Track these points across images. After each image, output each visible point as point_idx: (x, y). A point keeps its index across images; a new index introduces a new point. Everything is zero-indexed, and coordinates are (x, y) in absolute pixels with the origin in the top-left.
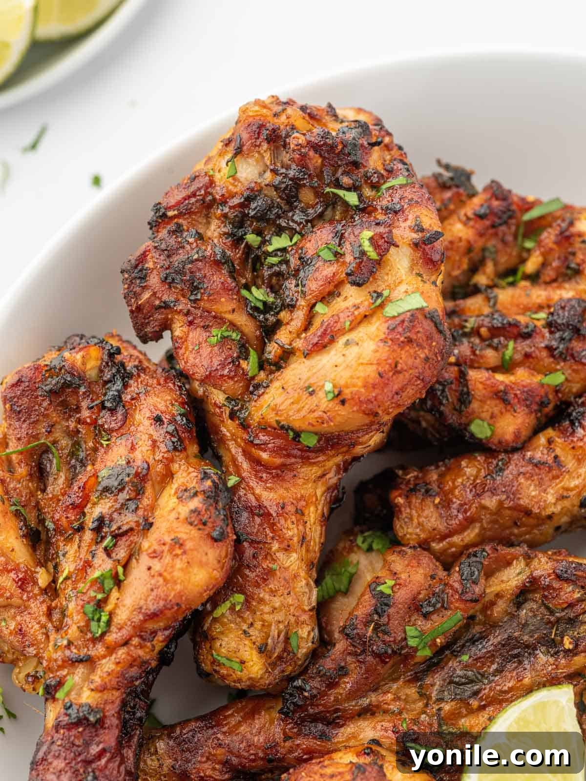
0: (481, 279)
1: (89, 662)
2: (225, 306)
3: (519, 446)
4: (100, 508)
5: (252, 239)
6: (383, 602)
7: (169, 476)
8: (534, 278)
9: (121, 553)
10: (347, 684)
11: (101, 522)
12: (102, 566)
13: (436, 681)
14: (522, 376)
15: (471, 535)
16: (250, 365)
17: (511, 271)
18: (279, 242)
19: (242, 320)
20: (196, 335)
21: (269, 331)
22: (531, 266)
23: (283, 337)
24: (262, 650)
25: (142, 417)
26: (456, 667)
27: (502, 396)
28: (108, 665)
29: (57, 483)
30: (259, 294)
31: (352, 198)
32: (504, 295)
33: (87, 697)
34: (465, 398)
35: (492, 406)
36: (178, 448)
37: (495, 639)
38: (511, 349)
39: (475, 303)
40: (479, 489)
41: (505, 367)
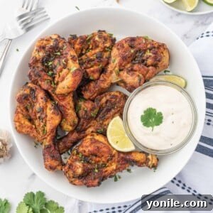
0: (84, 52)
1: (46, 138)
2: (46, 77)
3: (98, 79)
4: (38, 115)
5: (46, 64)
6: (86, 112)
7: (47, 106)
8: (92, 49)
9: (44, 121)
10: (85, 124)
11: (39, 117)
12: (42, 124)
13: (98, 119)
14: (95, 68)
15: (95, 95)
16: (53, 85)
17: (88, 48)
18: (50, 63)
19: (49, 78)
20: (43, 83)
21: (54, 78)
22: (90, 47)
23: (56, 79)
24: (71, 126)
25: (39, 98)
26: (101, 116)
27: (93, 72)
28: (49, 138)
29: (30, 111)
30: (50, 73)
31: (59, 54)
32: (88, 54)
33: (47, 144)
34: (87, 74)
35: (92, 74)
36: (46, 101)
37: (105, 109)
38: (92, 63)
39: (84, 57)
40: (94, 88)
41: (92, 67)
